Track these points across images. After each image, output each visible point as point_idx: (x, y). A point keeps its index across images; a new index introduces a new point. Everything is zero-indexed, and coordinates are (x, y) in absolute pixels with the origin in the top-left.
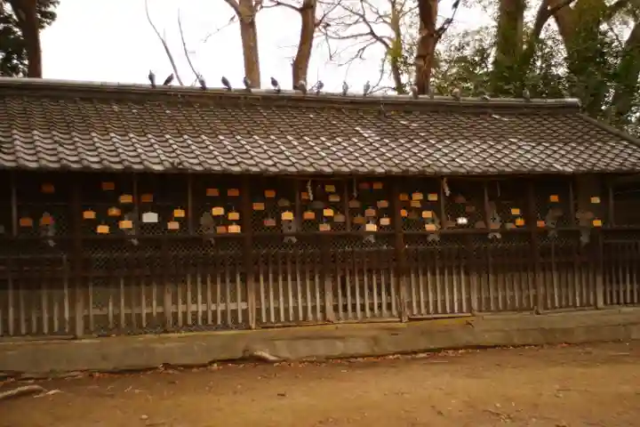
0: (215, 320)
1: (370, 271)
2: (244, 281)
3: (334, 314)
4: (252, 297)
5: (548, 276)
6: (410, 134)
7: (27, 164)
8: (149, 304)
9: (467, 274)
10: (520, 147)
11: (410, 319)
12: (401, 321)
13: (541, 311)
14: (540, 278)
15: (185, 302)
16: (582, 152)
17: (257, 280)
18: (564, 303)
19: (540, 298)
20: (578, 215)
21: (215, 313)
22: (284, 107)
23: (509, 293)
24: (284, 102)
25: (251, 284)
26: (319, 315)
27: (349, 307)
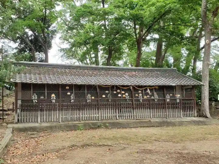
0: (91, 118)
1: (127, 108)
2: (98, 110)
3: (118, 118)
4: (100, 113)
5: (169, 110)
6: (136, 76)
7: (50, 83)
8: (76, 115)
9: (150, 109)
10: (162, 80)
11: (136, 119)
12: (134, 120)
13: (167, 118)
14: (167, 110)
15: (84, 114)
16: (177, 81)
17: (101, 109)
18: (173, 116)
19: (167, 115)
20: (176, 95)
21: (91, 117)
22: (107, 70)
23: (160, 114)
24: (107, 69)
25: (100, 110)
26: (115, 118)
27: (122, 116)
